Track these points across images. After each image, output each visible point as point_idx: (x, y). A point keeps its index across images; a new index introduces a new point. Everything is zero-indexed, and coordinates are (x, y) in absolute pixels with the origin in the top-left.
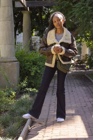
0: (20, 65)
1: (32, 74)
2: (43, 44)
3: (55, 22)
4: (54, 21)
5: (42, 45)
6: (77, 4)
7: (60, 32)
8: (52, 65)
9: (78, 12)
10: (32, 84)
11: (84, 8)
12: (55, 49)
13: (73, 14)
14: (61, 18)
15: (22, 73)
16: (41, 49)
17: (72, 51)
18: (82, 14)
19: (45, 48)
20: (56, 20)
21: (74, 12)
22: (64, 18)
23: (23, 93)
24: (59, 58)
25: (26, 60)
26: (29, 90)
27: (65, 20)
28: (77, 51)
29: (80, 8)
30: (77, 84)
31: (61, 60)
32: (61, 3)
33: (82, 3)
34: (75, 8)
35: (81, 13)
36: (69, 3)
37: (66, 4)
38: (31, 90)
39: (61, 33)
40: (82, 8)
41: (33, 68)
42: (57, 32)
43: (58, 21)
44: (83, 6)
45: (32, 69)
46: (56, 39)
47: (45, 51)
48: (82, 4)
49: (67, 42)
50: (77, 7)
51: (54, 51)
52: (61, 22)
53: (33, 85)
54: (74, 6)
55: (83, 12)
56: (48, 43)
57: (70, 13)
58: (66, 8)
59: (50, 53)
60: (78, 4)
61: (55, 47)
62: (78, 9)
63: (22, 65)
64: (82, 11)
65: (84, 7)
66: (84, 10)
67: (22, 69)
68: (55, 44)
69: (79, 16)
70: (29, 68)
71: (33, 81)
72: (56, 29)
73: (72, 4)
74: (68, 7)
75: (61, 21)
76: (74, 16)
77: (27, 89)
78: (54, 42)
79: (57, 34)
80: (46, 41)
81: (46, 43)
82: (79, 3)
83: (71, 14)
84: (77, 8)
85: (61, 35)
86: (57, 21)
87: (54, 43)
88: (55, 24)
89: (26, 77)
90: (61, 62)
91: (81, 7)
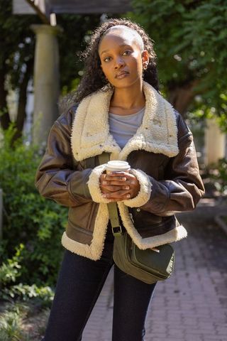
0: (4, 200)
1: (43, 234)
2: (56, 153)
3: (110, 58)
4: (102, 56)
5: (50, 158)
6: (198, 9)
7: (127, 105)
8: (93, 251)
9: (200, 33)
10: (41, 269)
11: (219, 22)
12: (104, 183)
13: (186, 37)
14: (134, 43)
15: (9, 227)
16: (47, 177)
17: (182, 191)
18: (214, 39)
19: (61, 174)
20: (113, 52)
21: (188, 33)
22: (149, 47)
23: (6, 301)
24: (121, 222)
25: (26, 184)
26: (28, 292)
27: (152, 55)
28: (200, 187)
29: (207, 20)
30: (192, 255)
31: (131, 231)
32: (150, 6)
33: (215, 7)
34: (191, 20)
35: (210, 36)
36: (174, 6)
37: (165, 7)
38: (33, 291)
39: (132, 106)
40: (214, 20)
41: (48, 213)
42: (118, 102)
43: (120, 54)
44: (217, 13)
45: (42, 216)
46: (111, 137)
47: (64, 189)
48: (213, 9)
49: (161, 151)
50: (199, 17)
51: (102, 190)
52: (135, 62)
53: (46, 270)
54: (188, 16)
55: (217, 33)
56: (74, 152)
57: (176, 34)
58: (166, 19)
59: (83, 196)
60: (202, 7)
61: (105, 172)
62: (201, 23)
63: (12, 201)
64: (213, 30)
65: (219, 18)
66: (220, 27)
67: (9, 214)
68: (106, 156)
69: (204, 45)
70: (34, 212)
71: (45, 259)
72: (113, 89)
73: (181, 9)
74: (172, 18)
75: (136, 54)
76: (190, 47)
77: (21, 288)
78: (102, 150)
79: (115, 110)
80: (69, 141)
81: (66, 150)
82: (206, 6)
83: (180, 39)
84: (200, 20)
85: (131, 119)
86: (115, 56)
87: (104, 153)
88: (108, 69)
89: (19, 248)
90: (129, 239)
91: (210, 18)
